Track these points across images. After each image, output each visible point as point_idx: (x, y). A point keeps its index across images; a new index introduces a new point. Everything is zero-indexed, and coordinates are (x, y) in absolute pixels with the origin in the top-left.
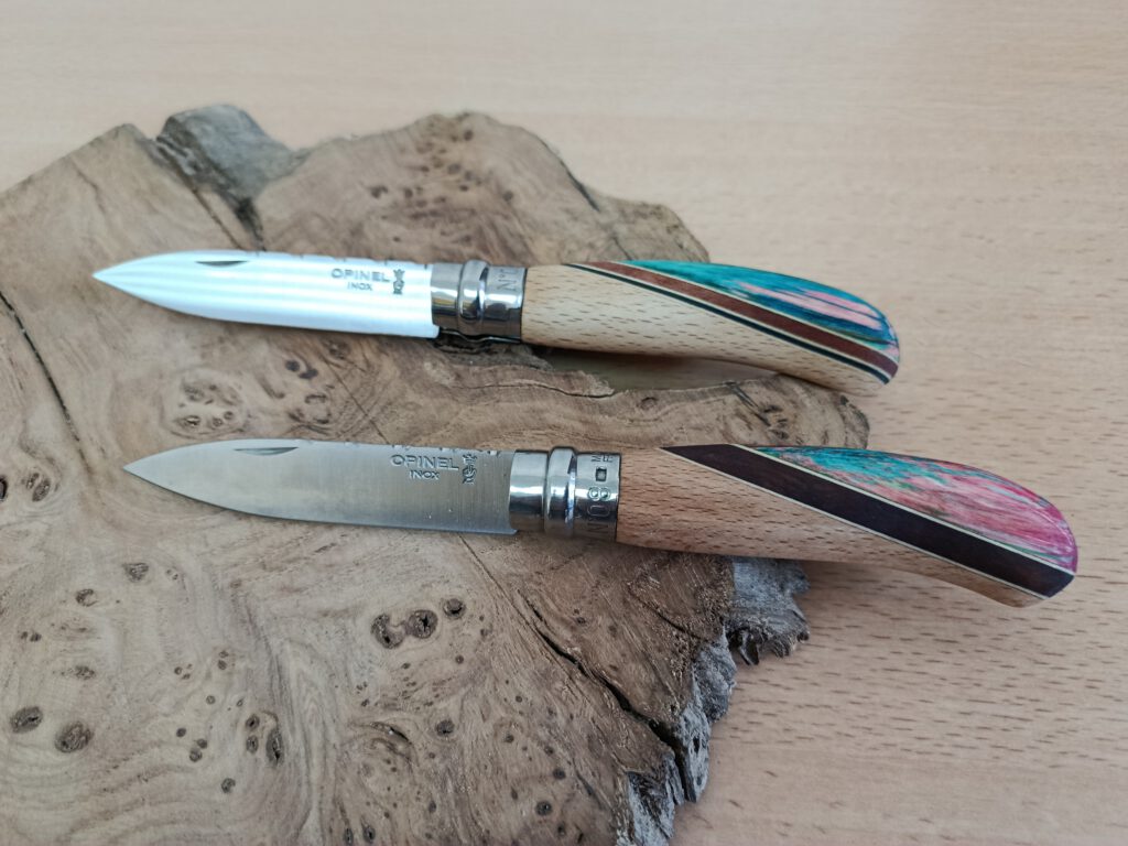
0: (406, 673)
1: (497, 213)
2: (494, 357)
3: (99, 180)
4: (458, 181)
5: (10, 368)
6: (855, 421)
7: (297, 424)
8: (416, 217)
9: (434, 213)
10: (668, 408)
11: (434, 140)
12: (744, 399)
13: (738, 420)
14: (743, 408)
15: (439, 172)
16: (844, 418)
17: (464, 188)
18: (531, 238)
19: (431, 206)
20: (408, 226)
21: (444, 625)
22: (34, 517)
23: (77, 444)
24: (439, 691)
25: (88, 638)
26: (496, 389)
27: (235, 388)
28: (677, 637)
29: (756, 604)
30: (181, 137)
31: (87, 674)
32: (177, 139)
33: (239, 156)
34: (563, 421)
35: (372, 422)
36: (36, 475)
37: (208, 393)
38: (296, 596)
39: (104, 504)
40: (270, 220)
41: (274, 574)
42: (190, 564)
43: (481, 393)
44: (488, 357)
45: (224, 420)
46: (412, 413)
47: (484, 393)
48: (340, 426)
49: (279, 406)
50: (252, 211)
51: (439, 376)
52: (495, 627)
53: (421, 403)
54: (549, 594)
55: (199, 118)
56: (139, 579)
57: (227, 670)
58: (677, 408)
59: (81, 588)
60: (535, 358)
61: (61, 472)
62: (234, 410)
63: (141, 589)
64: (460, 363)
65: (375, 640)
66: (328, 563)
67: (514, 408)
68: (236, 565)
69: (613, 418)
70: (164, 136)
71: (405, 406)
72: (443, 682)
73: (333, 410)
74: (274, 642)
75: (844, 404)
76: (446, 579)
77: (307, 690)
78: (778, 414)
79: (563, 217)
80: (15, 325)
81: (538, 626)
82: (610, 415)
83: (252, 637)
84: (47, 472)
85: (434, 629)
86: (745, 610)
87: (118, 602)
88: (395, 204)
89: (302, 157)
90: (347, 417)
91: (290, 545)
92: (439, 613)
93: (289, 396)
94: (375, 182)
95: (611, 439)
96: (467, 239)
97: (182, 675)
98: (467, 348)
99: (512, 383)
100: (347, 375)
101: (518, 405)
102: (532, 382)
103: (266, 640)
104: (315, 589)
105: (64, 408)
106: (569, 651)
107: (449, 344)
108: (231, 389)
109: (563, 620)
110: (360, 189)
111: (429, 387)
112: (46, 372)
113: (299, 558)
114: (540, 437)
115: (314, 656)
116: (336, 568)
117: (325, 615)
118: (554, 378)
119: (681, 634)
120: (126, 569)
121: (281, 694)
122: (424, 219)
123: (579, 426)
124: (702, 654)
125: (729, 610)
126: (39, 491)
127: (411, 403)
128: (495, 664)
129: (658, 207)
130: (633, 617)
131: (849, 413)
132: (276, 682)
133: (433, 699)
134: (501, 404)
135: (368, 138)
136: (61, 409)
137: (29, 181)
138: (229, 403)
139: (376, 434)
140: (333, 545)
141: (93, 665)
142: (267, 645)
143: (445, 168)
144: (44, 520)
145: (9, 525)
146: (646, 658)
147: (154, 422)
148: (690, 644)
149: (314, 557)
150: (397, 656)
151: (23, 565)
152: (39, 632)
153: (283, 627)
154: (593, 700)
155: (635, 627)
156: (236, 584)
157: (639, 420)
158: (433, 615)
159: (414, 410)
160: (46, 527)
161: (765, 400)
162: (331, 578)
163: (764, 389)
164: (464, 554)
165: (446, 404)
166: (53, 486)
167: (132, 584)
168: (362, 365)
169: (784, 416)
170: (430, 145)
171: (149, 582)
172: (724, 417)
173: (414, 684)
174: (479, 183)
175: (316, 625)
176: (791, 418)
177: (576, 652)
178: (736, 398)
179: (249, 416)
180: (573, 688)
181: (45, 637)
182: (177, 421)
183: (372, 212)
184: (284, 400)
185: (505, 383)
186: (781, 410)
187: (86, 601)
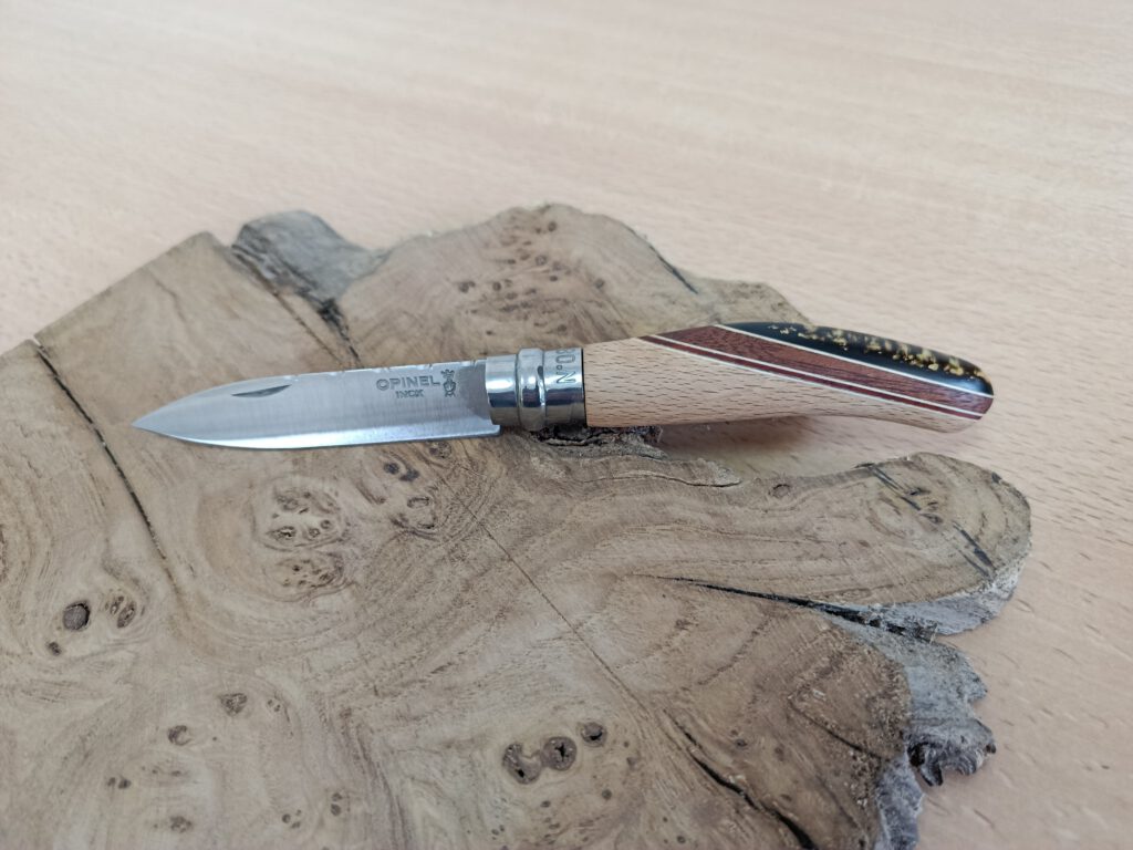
0: (547, 811)
1: (591, 301)
2: (604, 449)
3: (177, 289)
4: (547, 271)
5: (91, 484)
6: (1013, 500)
7: (399, 530)
8: (507, 309)
9: (525, 305)
10: (804, 495)
11: (517, 233)
12: (886, 481)
13: (884, 505)
14: (887, 492)
15: (526, 263)
16: (998, 497)
17: (554, 279)
18: (628, 324)
19: (522, 298)
20: (500, 321)
21: (584, 753)
22: (120, 644)
23: (164, 563)
24: (588, 833)
25: (183, 782)
26: (609, 482)
27: (333, 496)
28: (855, 758)
29: (937, 715)
30: (257, 243)
31: (182, 826)
32: (253, 246)
33: (316, 259)
34: (688, 514)
35: (481, 524)
36: (121, 599)
37: (302, 501)
38: (413, 725)
39: (194, 628)
40: (356, 319)
41: (387, 701)
42: (294, 693)
43: (595, 487)
44: (596, 448)
45: (322, 530)
46: (524, 512)
47: (598, 487)
48: (448, 530)
49: (380, 511)
50: (336, 311)
51: (548, 471)
52: (643, 754)
53: (532, 500)
54: (699, 713)
55: (273, 224)
56: (237, 711)
57: (342, 815)
58: (814, 494)
59: (173, 725)
60: (649, 447)
61: (147, 594)
62: (332, 518)
63: (240, 723)
64: (568, 456)
65: (507, 774)
66: (446, 686)
67: (634, 503)
68: (344, 692)
69: (746, 509)
70: (241, 243)
71: (513, 506)
72: (590, 822)
73: (438, 512)
74: (394, 781)
75: (997, 482)
76: (580, 699)
77: (436, 838)
78: (926, 496)
79: (660, 302)
80: (95, 438)
81: (693, 751)
82: (741, 505)
83: (368, 775)
84: (132, 595)
85: (574, 759)
86: (926, 721)
87: (215, 739)
88: (484, 298)
89: (384, 256)
90: (455, 520)
91: (402, 667)
92: (578, 740)
93: (389, 500)
94: (462, 277)
95: (746, 533)
96: (563, 329)
97: (290, 824)
98: (574, 440)
99: (626, 474)
100: (450, 475)
101: (638, 499)
102: (648, 472)
103: (384, 778)
104: (436, 715)
105: (148, 524)
106: (732, 780)
107: (556, 436)
108: (328, 496)
109: (719, 743)
110: (447, 284)
111: (537, 482)
112: (128, 487)
113: (414, 681)
114: (663, 533)
115: (440, 795)
116: (456, 690)
117: (449, 747)
118: (673, 468)
119: (858, 753)
120: (222, 701)
121: (406, 842)
122: (516, 311)
123: (706, 518)
124: (886, 776)
125: (908, 722)
126: (124, 616)
127: (521, 501)
128: (649, 797)
129: (758, 286)
130: (801, 736)
131: (1004, 492)
132: (399, 828)
133: (582, 843)
134: (618, 498)
135: (450, 234)
136: (145, 525)
137: (107, 293)
138: (327, 512)
139: (485, 537)
140: (450, 664)
141: (189, 815)
142: (385, 784)
143: (532, 259)
144: (131, 647)
145: (92, 655)
146: (822, 784)
147: (247, 535)
148: (871, 765)
149: (430, 679)
150: (534, 793)
151: (108, 700)
152: (129, 778)
153: (402, 763)
154: (768, 837)
155: (804, 747)
156: (346, 714)
157: (773, 510)
158: (571, 743)
159: (525, 508)
160: (133, 656)
161: (910, 482)
162: (451, 703)
163: (906, 469)
164: (598, 670)
165: (558, 500)
166: (139, 610)
167: (230, 719)
168: (465, 463)
169: (933, 499)
170: (514, 239)
171: (248, 715)
172: (868, 502)
173: (557, 826)
174: (568, 273)
175: (438, 759)
176: (942, 501)
177: (739, 781)
178: (879, 481)
179: (348, 524)
180: (742, 823)
181: (135, 784)
182: (271, 533)
183: (460, 307)
184: (385, 504)
185: (620, 475)
186: (929, 492)
187: (179, 739)
